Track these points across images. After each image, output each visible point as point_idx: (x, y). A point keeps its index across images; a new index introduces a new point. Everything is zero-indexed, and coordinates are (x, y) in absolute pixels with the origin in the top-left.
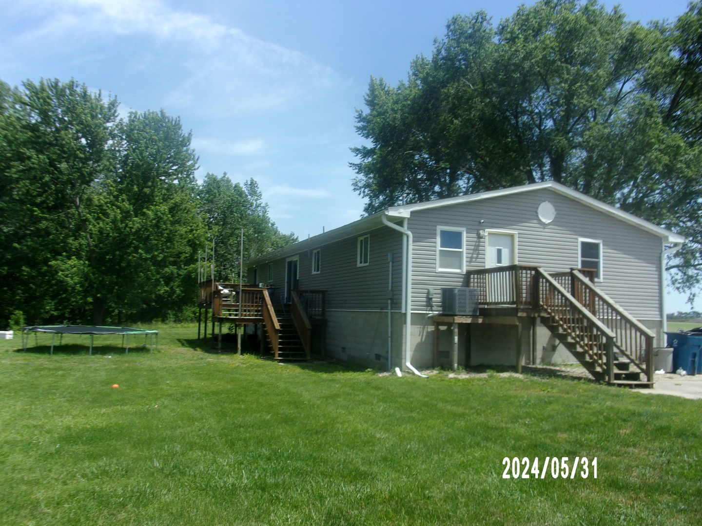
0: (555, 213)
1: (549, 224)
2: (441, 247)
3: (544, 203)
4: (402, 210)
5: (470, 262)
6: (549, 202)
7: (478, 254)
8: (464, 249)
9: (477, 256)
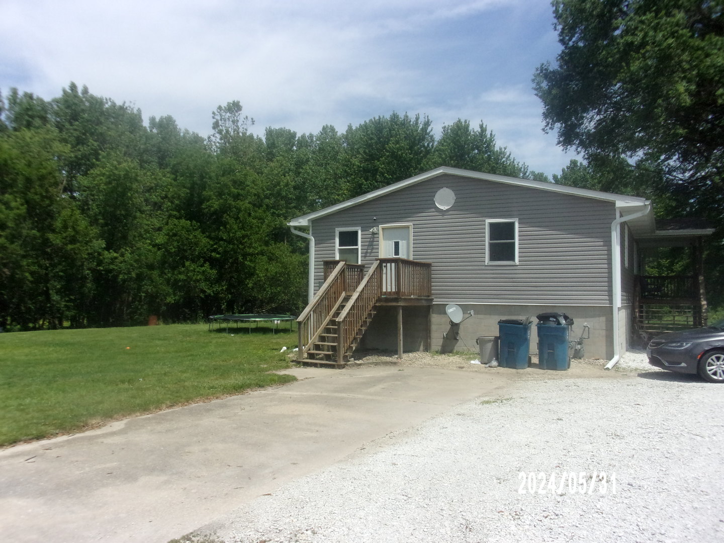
0: (455, 198)
1: (448, 210)
2: (339, 246)
3: (441, 190)
4: (301, 220)
5: (365, 257)
6: (447, 187)
7: (373, 249)
8: (359, 247)
9: (371, 251)
